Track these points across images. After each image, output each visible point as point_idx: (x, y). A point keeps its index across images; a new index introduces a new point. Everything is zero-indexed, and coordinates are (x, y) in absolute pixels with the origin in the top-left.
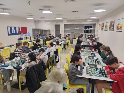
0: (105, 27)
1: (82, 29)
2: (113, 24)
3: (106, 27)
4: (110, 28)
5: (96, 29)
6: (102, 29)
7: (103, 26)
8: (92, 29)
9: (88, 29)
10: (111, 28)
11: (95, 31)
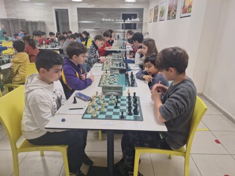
0: (161, 12)
1: (117, 20)
4: (169, 12)
5: (144, 21)
6: (155, 19)
7: (156, 11)
8: (137, 20)
9: (128, 21)
11: (142, 24)
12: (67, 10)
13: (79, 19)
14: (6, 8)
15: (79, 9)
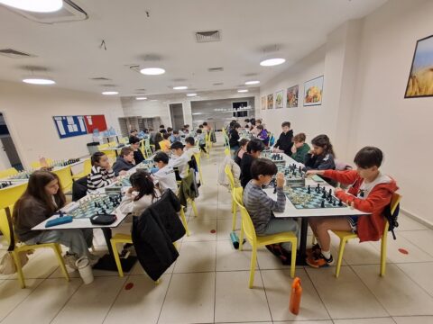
0: (277, 100)
2: (294, 93)
3: (279, 101)
4: (288, 101)
5: (256, 108)
6: (270, 106)
7: (270, 99)
8: (249, 107)
9: (240, 109)
10: (291, 102)
11: (254, 111)
12: (181, 104)
13: (193, 112)
14: (123, 107)
15: (192, 103)
